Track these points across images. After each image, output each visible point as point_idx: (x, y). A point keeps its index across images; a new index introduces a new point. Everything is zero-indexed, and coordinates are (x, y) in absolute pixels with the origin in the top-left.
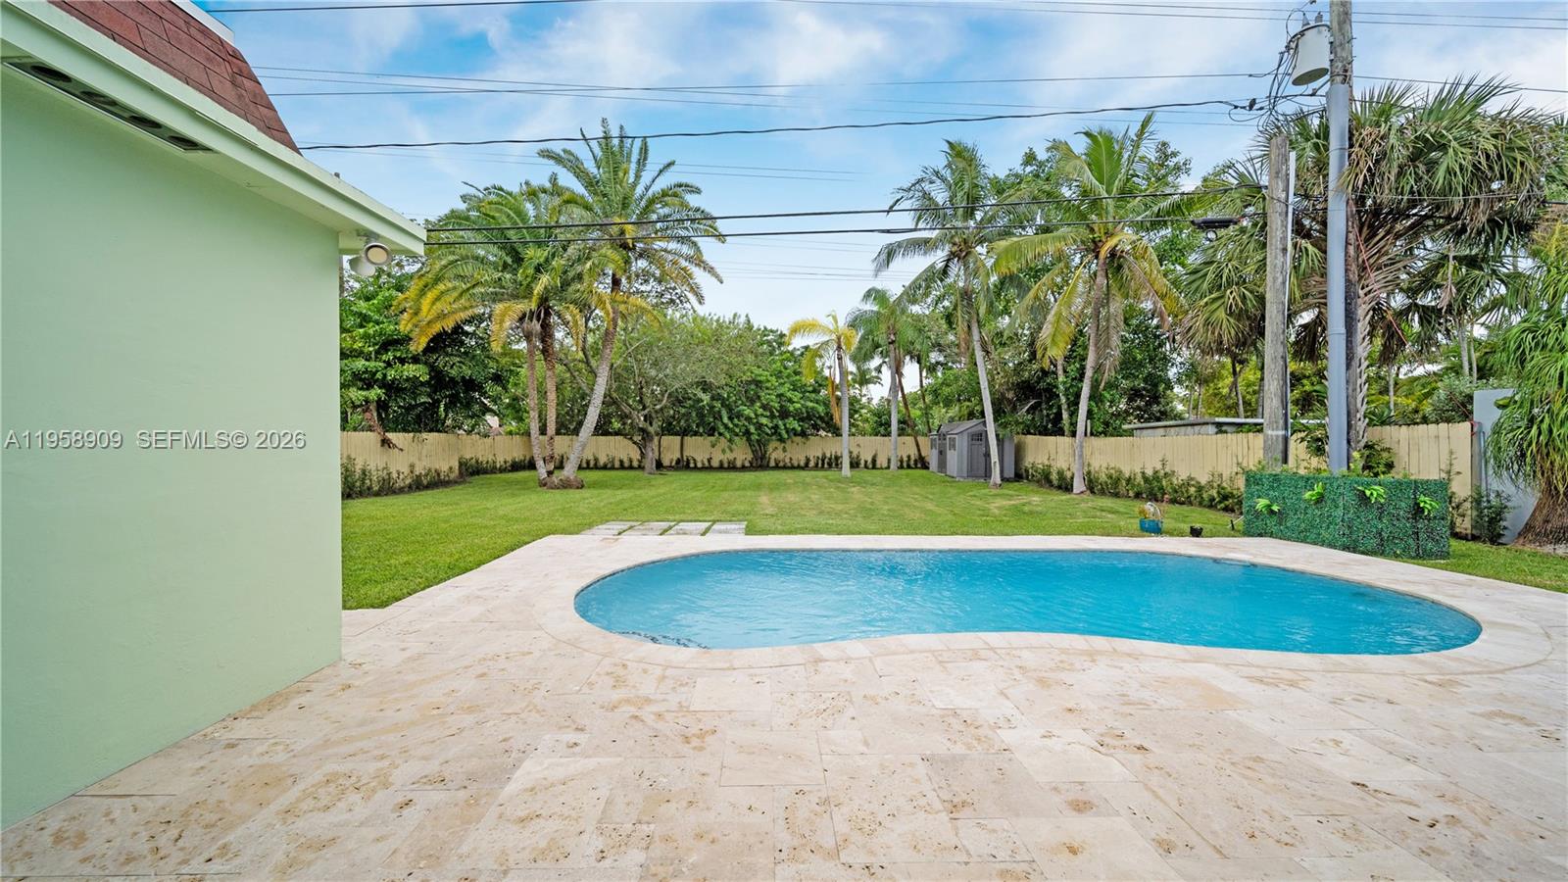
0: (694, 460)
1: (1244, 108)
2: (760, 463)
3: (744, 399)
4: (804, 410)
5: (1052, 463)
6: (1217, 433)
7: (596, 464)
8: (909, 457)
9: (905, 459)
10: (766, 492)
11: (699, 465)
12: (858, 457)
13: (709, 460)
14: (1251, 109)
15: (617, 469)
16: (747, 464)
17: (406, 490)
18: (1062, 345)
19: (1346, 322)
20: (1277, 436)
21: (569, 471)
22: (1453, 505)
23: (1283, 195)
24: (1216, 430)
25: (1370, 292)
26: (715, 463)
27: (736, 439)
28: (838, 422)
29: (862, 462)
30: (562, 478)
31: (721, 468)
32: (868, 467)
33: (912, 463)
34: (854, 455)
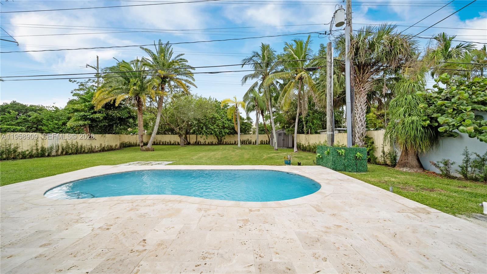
0: (201, 142)
1: (323, 34)
2: (220, 143)
3: (211, 123)
4: (231, 126)
5: (301, 143)
6: (338, 133)
7: (170, 144)
8: (267, 141)
9: (266, 141)
10: (220, 151)
11: (202, 143)
12: (251, 141)
13: (205, 142)
14: (325, 34)
15: (177, 145)
16: (217, 143)
17: (98, 152)
18: (287, 106)
19: (351, 98)
20: (330, 134)
21: (149, 146)
22: (385, 155)
23: (330, 60)
24: (338, 132)
25: (365, 89)
26: (207, 143)
27: (208, 135)
28: (236, 130)
29: (252, 142)
30: (147, 148)
31: (209, 144)
32: (253, 144)
33: (268, 142)
34: (250, 140)
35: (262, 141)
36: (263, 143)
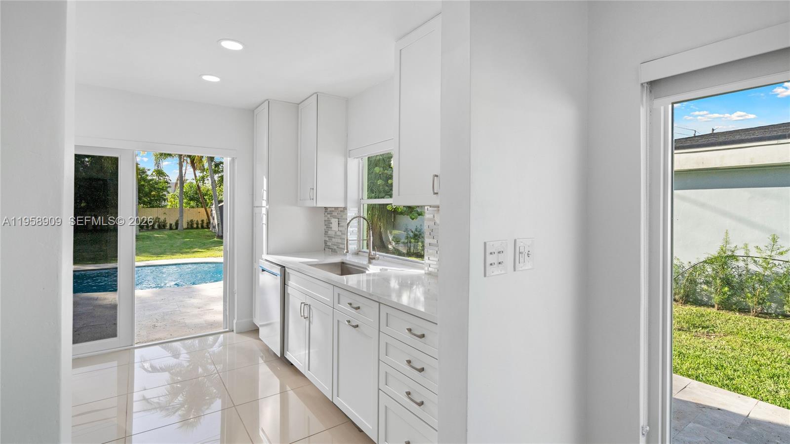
29: (168, 225)
32: (171, 228)
33: (205, 225)
34: (162, 219)
35: (192, 221)
36: (195, 226)
